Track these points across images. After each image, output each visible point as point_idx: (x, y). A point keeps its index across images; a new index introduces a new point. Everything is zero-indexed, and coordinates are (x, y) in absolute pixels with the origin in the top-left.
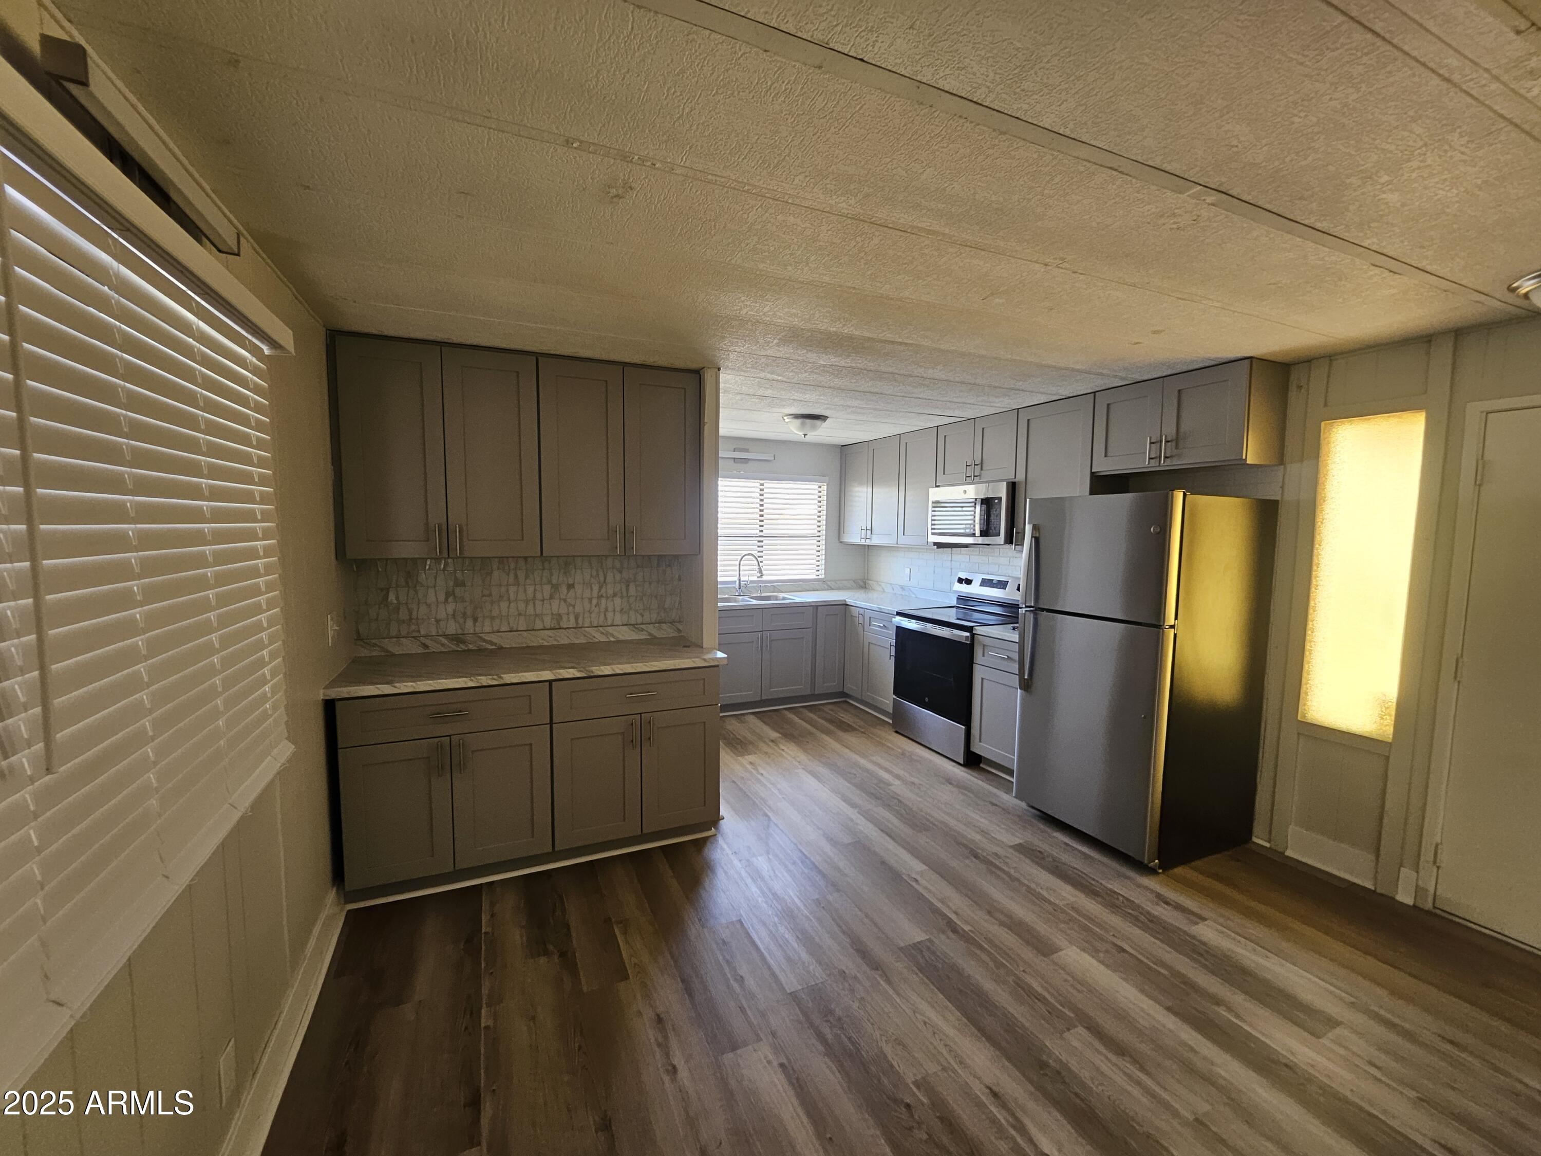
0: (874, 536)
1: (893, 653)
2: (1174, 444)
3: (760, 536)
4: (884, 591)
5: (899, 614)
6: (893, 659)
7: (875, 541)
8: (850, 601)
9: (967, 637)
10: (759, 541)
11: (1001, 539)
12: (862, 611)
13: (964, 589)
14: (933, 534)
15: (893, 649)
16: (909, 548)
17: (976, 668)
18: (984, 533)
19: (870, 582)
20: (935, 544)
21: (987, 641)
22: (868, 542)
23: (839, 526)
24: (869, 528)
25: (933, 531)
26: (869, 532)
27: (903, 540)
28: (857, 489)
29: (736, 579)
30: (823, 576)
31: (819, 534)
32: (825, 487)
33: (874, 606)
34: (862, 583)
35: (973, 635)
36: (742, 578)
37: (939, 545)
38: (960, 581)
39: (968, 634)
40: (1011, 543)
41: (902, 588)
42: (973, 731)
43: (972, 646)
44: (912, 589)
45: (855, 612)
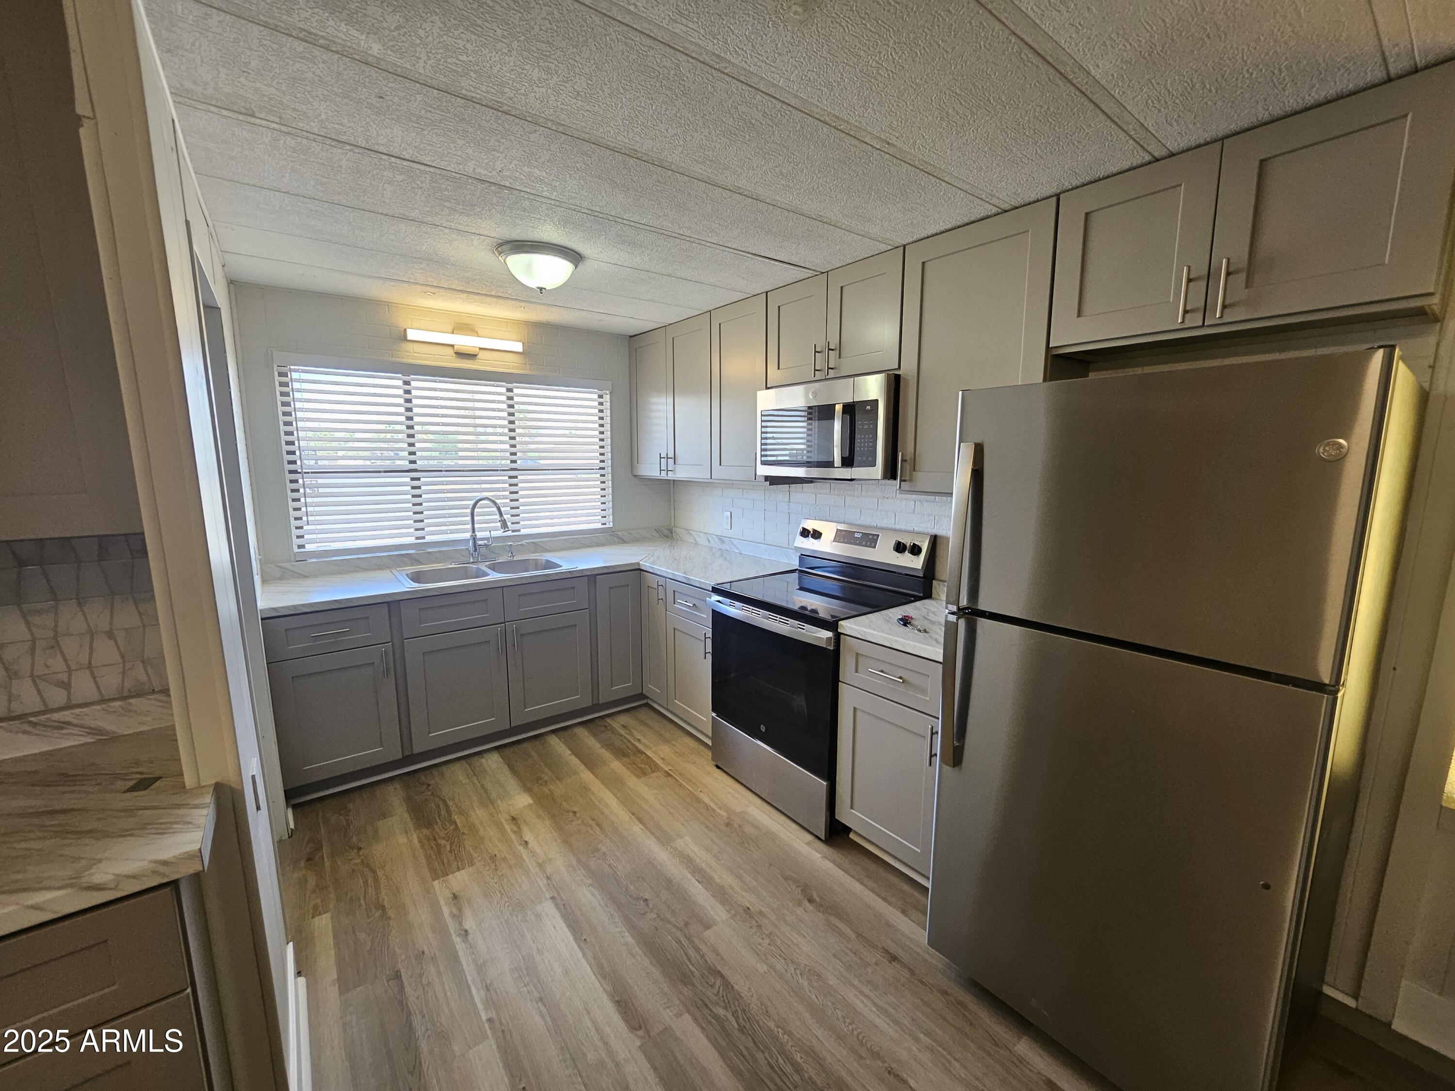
0: (679, 468)
1: (709, 649)
2: (1242, 277)
3: (512, 469)
4: (696, 544)
5: (715, 590)
6: (709, 657)
7: (681, 473)
8: (646, 565)
9: (829, 639)
10: (510, 477)
11: (877, 471)
12: (662, 581)
13: (809, 544)
14: (764, 463)
15: (709, 642)
16: (729, 484)
17: (845, 692)
18: (848, 462)
19: (678, 530)
20: (767, 478)
21: (864, 648)
22: (671, 477)
23: (632, 454)
24: (671, 455)
25: (764, 459)
26: (671, 461)
27: (719, 473)
28: (655, 400)
29: (468, 535)
30: (611, 525)
31: (602, 465)
32: (608, 396)
33: (679, 575)
34: (666, 532)
35: (838, 636)
36: (479, 535)
37: (773, 481)
38: (805, 533)
39: (830, 634)
40: (894, 477)
41: (721, 539)
42: (839, 788)
43: (837, 652)
44: (735, 541)
45: (652, 581)
